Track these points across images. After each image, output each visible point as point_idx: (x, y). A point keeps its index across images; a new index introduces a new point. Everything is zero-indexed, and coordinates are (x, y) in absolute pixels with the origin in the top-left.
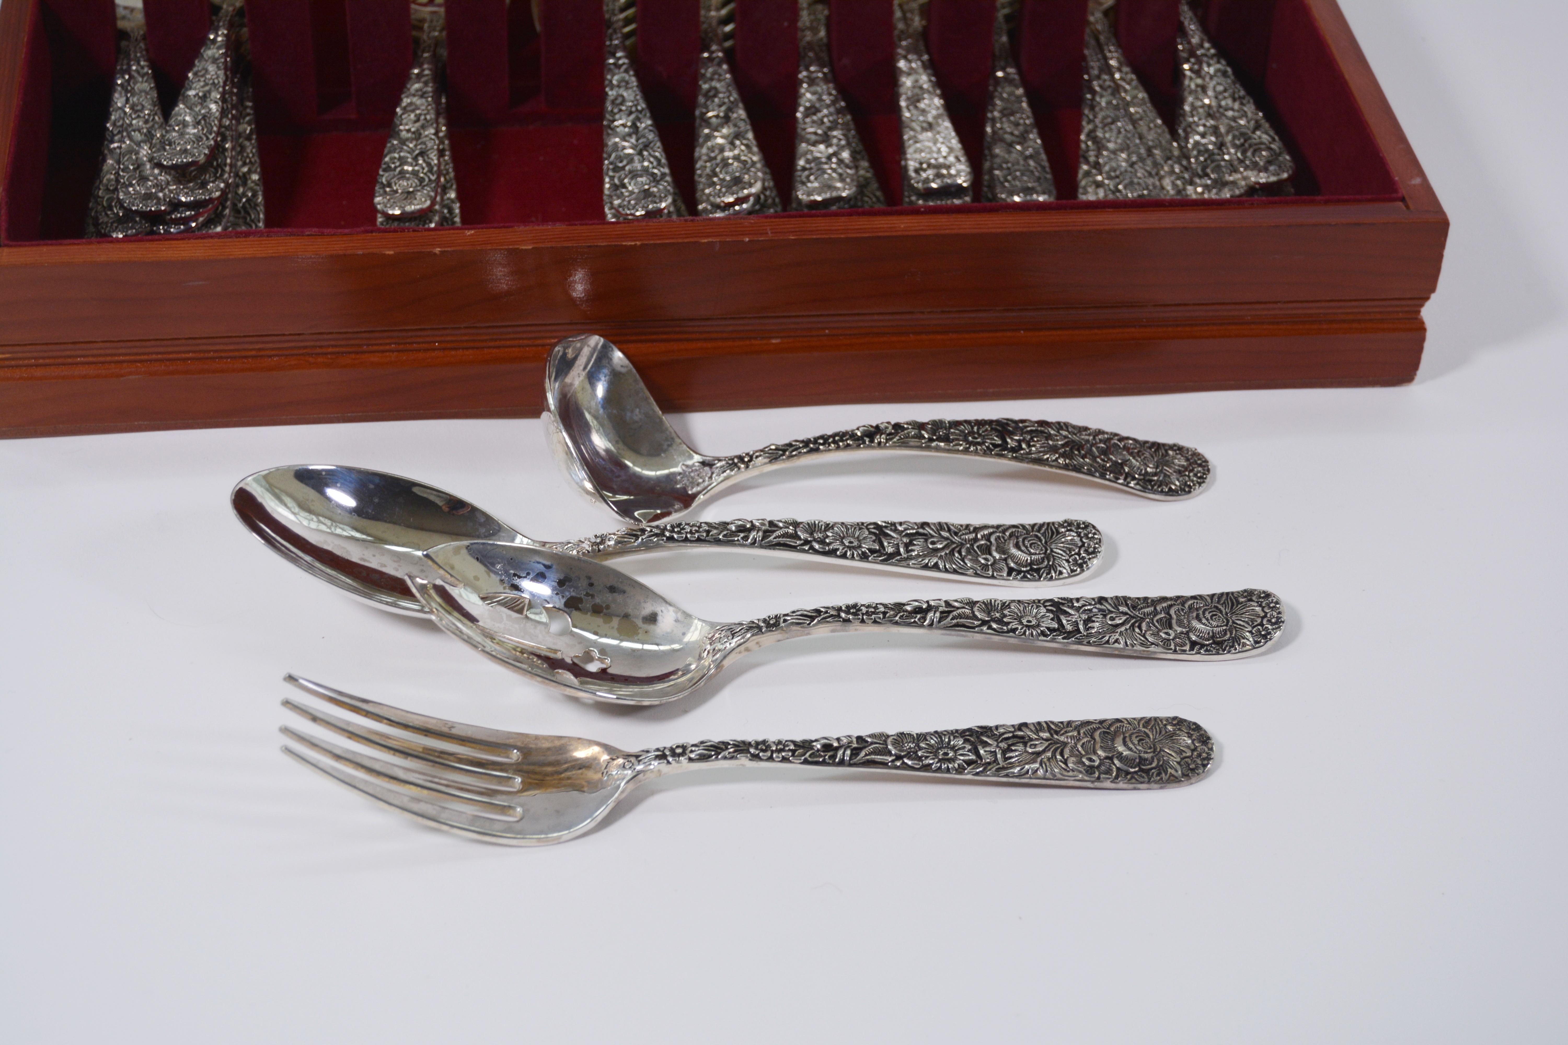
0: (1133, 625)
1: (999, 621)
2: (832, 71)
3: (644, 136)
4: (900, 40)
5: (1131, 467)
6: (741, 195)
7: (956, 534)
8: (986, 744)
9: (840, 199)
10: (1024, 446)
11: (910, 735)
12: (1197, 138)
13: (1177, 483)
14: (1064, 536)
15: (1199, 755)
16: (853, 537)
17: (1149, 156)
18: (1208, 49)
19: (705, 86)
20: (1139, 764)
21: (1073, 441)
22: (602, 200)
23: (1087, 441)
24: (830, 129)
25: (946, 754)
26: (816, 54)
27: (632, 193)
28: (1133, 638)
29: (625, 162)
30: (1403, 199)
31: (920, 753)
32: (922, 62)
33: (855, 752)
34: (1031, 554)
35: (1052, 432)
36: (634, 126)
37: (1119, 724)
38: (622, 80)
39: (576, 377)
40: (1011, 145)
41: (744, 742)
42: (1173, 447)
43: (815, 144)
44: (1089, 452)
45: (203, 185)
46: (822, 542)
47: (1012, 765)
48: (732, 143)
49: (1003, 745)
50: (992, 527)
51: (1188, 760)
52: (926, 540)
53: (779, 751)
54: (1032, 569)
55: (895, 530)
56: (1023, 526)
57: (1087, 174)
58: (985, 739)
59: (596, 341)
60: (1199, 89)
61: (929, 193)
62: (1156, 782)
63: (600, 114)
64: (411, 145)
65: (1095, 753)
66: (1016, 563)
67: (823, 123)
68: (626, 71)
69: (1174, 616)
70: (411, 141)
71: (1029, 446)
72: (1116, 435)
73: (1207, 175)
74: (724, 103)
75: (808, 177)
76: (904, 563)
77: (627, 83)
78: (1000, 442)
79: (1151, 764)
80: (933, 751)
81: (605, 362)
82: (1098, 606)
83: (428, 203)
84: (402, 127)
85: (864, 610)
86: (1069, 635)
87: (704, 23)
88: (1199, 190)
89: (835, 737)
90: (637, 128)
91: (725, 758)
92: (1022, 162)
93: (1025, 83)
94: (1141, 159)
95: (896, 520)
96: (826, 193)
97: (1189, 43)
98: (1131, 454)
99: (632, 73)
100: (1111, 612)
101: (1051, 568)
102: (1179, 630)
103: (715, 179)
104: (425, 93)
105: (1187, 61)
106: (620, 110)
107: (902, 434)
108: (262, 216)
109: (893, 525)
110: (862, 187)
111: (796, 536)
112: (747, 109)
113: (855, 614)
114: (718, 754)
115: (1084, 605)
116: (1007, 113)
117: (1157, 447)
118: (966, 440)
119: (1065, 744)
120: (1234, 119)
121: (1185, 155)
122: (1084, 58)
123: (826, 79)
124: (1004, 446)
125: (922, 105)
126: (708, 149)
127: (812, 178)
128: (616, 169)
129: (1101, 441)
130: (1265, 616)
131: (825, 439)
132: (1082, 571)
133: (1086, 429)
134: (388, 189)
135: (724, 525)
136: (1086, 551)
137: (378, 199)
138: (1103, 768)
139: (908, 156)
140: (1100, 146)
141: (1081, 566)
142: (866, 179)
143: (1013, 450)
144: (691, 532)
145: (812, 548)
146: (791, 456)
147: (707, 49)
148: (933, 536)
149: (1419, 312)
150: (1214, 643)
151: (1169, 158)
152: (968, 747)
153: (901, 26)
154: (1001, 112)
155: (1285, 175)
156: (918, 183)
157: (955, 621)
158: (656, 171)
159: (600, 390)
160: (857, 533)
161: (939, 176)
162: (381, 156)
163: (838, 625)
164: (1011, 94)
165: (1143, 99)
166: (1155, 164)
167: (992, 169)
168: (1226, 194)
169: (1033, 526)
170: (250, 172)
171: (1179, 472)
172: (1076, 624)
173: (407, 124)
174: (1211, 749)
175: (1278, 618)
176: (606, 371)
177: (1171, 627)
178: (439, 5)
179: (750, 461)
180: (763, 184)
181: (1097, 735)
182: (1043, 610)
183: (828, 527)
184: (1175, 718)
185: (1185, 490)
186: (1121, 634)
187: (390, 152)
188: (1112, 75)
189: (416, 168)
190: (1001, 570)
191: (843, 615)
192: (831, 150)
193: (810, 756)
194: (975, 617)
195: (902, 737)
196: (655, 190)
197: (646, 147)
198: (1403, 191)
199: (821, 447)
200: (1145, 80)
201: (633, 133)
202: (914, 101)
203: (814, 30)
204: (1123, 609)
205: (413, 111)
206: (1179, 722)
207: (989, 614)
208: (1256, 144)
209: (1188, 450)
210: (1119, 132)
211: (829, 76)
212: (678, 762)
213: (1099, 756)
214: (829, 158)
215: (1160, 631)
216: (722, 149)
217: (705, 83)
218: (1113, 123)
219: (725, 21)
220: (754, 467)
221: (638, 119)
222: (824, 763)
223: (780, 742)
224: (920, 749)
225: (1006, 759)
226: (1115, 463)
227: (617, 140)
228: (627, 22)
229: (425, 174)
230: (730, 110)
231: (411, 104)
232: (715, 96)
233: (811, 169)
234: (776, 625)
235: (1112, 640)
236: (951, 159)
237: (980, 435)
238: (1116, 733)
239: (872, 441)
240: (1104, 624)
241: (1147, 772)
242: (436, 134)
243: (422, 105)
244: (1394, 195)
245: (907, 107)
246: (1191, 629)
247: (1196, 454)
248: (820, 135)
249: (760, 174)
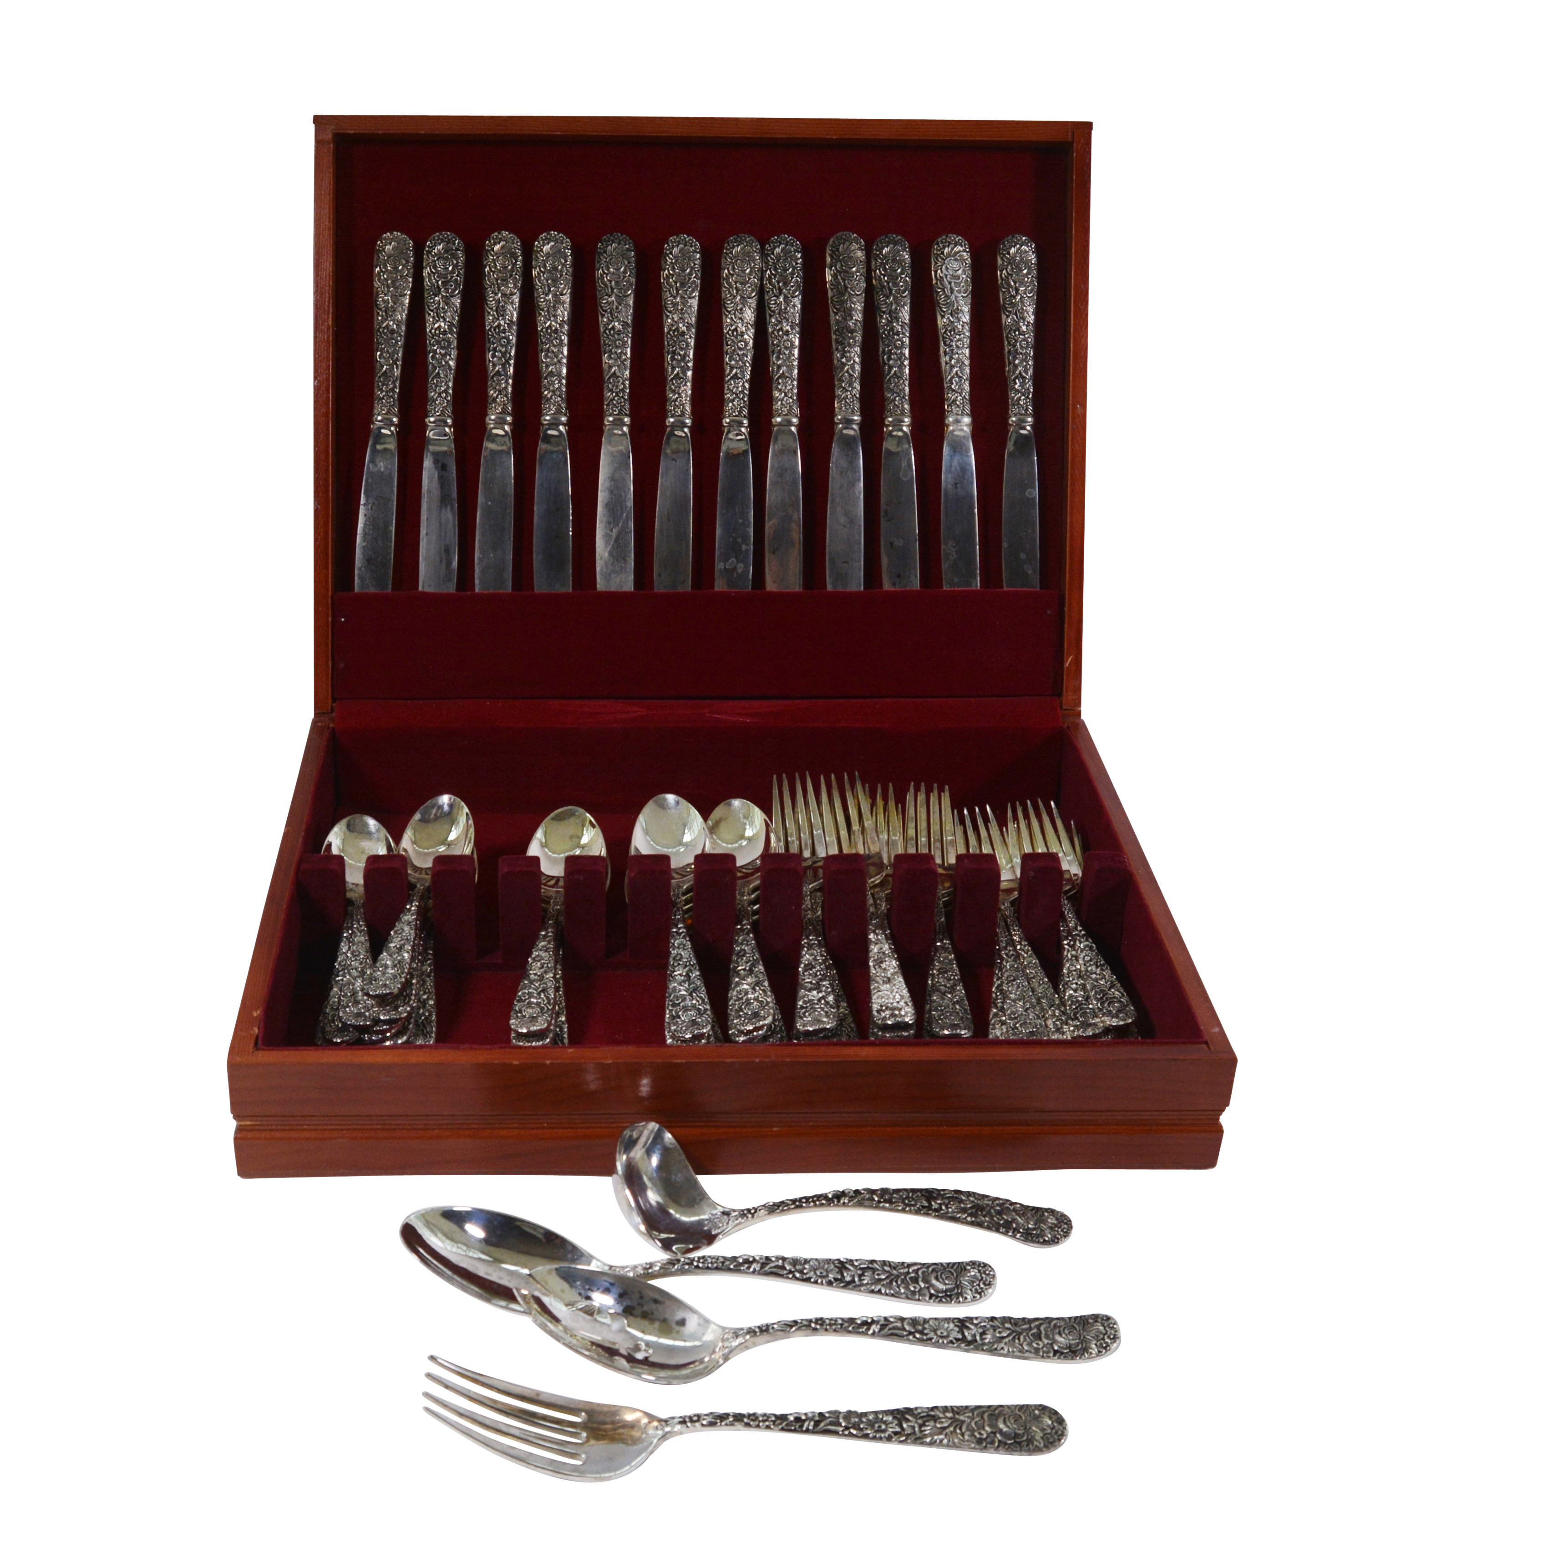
0: (1014, 1338)
1: (921, 1332)
2: (824, 939)
3: (694, 983)
4: (871, 920)
5: (1018, 1224)
6: (757, 1025)
7: (895, 1268)
8: (908, 1420)
9: (825, 1029)
10: (943, 1207)
11: (856, 1412)
12: (1071, 992)
13: (1049, 1236)
14: (969, 1272)
15: (1056, 1432)
16: (823, 1268)
17: (1038, 1004)
18: (1081, 931)
19: (738, 949)
20: (1014, 1438)
21: (978, 1205)
22: (664, 1025)
23: (988, 1205)
24: (821, 980)
25: (880, 1427)
26: (814, 927)
27: (684, 1022)
28: (1014, 1346)
29: (680, 1001)
30: (1206, 1043)
31: (862, 1426)
32: (886, 935)
33: (817, 1423)
34: (946, 1284)
35: (964, 1198)
36: (688, 975)
37: (1001, 1409)
38: (682, 944)
39: (638, 1152)
40: (944, 994)
41: (740, 1414)
42: (1047, 1210)
43: (810, 990)
44: (989, 1213)
45: (396, 1008)
46: (801, 1272)
47: (926, 1436)
48: (754, 989)
49: (920, 1421)
50: (920, 1264)
51: (1049, 1436)
52: (874, 1273)
53: (764, 1421)
54: (946, 1295)
55: (853, 1265)
56: (941, 1264)
57: (996, 1015)
58: (908, 1417)
59: (653, 1126)
60: (1074, 958)
61: (885, 1028)
62: (1026, 1451)
63: (666, 965)
64: (537, 985)
65: (983, 1428)
66: (935, 1290)
67: (816, 976)
68: (684, 937)
69: (1043, 1332)
70: (537, 981)
71: (947, 1208)
72: (1008, 1201)
73: (1077, 1019)
74: (750, 961)
75: (804, 1013)
76: (858, 1288)
77: (684, 945)
78: (927, 1205)
79: (1022, 1437)
80: (871, 1424)
81: (659, 1140)
82: (991, 1323)
83: (546, 1025)
84: (531, 972)
85: (828, 1322)
86: (969, 1343)
87: (739, 904)
88: (1072, 1028)
89: (804, 1412)
90: (690, 977)
91: (726, 1425)
92: (951, 1006)
93: (955, 950)
94: (1033, 1007)
95: (853, 1258)
96: (816, 1025)
97: (1068, 926)
98: (1018, 1215)
99: (688, 939)
100: (999, 1328)
101: (959, 1294)
102: (1046, 1341)
103: (741, 1013)
104: (548, 948)
105: (1067, 938)
106: (679, 964)
107: (860, 1197)
108: (434, 1029)
109: (851, 1262)
110: (841, 1021)
111: (783, 1268)
112: (765, 966)
113: (821, 1325)
114: (721, 1422)
115: (980, 1323)
116: (942, 971)
117: (1037, 1210)
118: (903, 1202)
119: (963, 1422)
120: (1096, 980)
121: (1063, 1003)
122: (996, 934)
123: (820, 945)
124: (929, 1207)
125: (883, 966)
126: (737, 991)
127: (807, 1014)
128: (674, 1005)
129: (997, 1205)
130: (1106, 1333)
131: (807, 1199)
132: (981, 1297)
133: (987, 1196)
134: (519, 1015)
135: (734, 1259)
136: (984, 1284)
137: (512, 1021)
138: (989, 1440)
139: (873, 1001)
140: (1005, 997)
141: (980, 1294)
142: (845, 1015)
143: (936, 1210)
144: (712, 1263)
145: (794, 1276)
146: (783, 1211)
147: (740, 923)
148: (878, 1270)
149: (1218, 1119)
150: (1071, 1351)
151: (1052, 1006)
152: (896, 1422)
153: (872, 909)
154: (938, 970)
155: (1130, 1021)
156: (879, 1020)
157: (890, 1332)
158: (700, 1007)
159: (655, 1161)
160: (826, 1266)
161: (893, 1015)
162: (517, 991)
163: (809, 1332)
164: (946, 958)
165: (1035, 963)
166: (1042, 1009)
167: (930, 1011)
168: (1090, 1032)
169: (948, 1264)
170: (428, 999)
171: (1051, 1228)
172: (974, 1336)
173: (535, 970)
174: (1065, 1428)
175: (1115, 1335)
176: (658, 1146)
177: (1040, 1339)
178: (561, 887)
179: (755, 1212)
180: (774, 1017)
181: (986, 1416)
182: (952, 1326)
183: (806, 1261)
184: (1040, 1405)
185: (1055, 1241)
186: (1006, 1343)
187: (522, 989)
188: (1015, 947)
189: (539, 1001)
190: (924, 1295)
191: (813, 1325)
192: (820, 995)
193: (787, 1425)
194: (904, 1329)
195: (849, 1414)
196: (700, 1020)
197: (695, 990)
198: (1206, 1037)
199: (804, 1205)
200: (1038, 951)
201: (687, 980)
202: (879, 962)
203: (814, 910)
204: (1008, 1325)
205: (539, 961)
206: (1043, 1408)
207: (914, 1327)
208: (1111, 998)
209: (1058, 1212)
210: (1018, 987)
211: (822, 942)
212: (694, 1426)
213: (986, 1431)
214: (819, 1000)
215: (1032, 1342)
216: (746, 993)
217: (737, 946)
218: (1014, 980)
219: (754, 902)
220: (758, 1217)
221: (690, 971)
222: (795, 1431)
223: (765, 1415)
224: (862, 1422)
225: (921, 1431)
226: (1006, 1221)
227: (676, 985)
228: (687, 902)
229: (545, 1005)
230: (753, 965)
231: (538, 956)
232: (744, 955)
233: (807, 1007)
234: (767, 1330)
235: (999, 1348)
236: (902, 1003)
237: (913, 1199)
238: (1000, 1414)
239: (839, 1201)
240: (994, 1336)
241: (1020, 1443)
242: (554, 977)
243: (546, 957)
244: (1201, 1040)
245: (874, 966)
246: (1055, 1341)
247: (1063, 1215)
248: (814, 984)
249: (771, 1011)
